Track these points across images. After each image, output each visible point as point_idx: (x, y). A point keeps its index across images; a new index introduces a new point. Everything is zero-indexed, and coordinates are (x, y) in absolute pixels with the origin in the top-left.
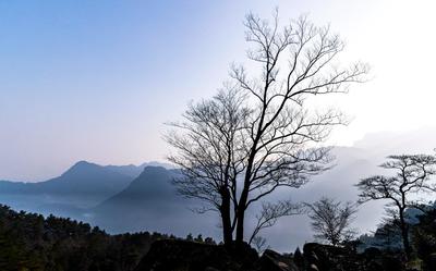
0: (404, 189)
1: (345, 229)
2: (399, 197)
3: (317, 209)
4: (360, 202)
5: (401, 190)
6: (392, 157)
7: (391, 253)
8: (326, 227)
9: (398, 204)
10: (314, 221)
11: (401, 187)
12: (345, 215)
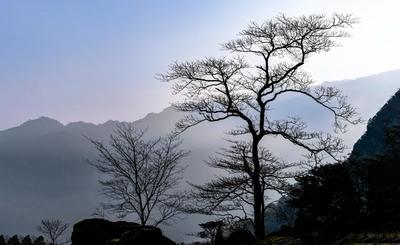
2: (254, 114)
4: (182, 127)
9: (251, 130)
11: (260, 95)
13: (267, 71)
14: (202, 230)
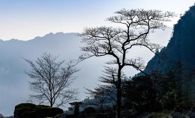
0: (126, 47)
1: (65, 89)
2: (120, 55)
3: (38, 67)
4: (82, 58)
5: (123, 47)
6: (119, 13)
7: (103, 111)
8: (46, 86)
9: (118, 62)
10: (34, 80)
11: (124, 45)
12: (67, 75)
13: (128, 33)
14: (70, 106)
